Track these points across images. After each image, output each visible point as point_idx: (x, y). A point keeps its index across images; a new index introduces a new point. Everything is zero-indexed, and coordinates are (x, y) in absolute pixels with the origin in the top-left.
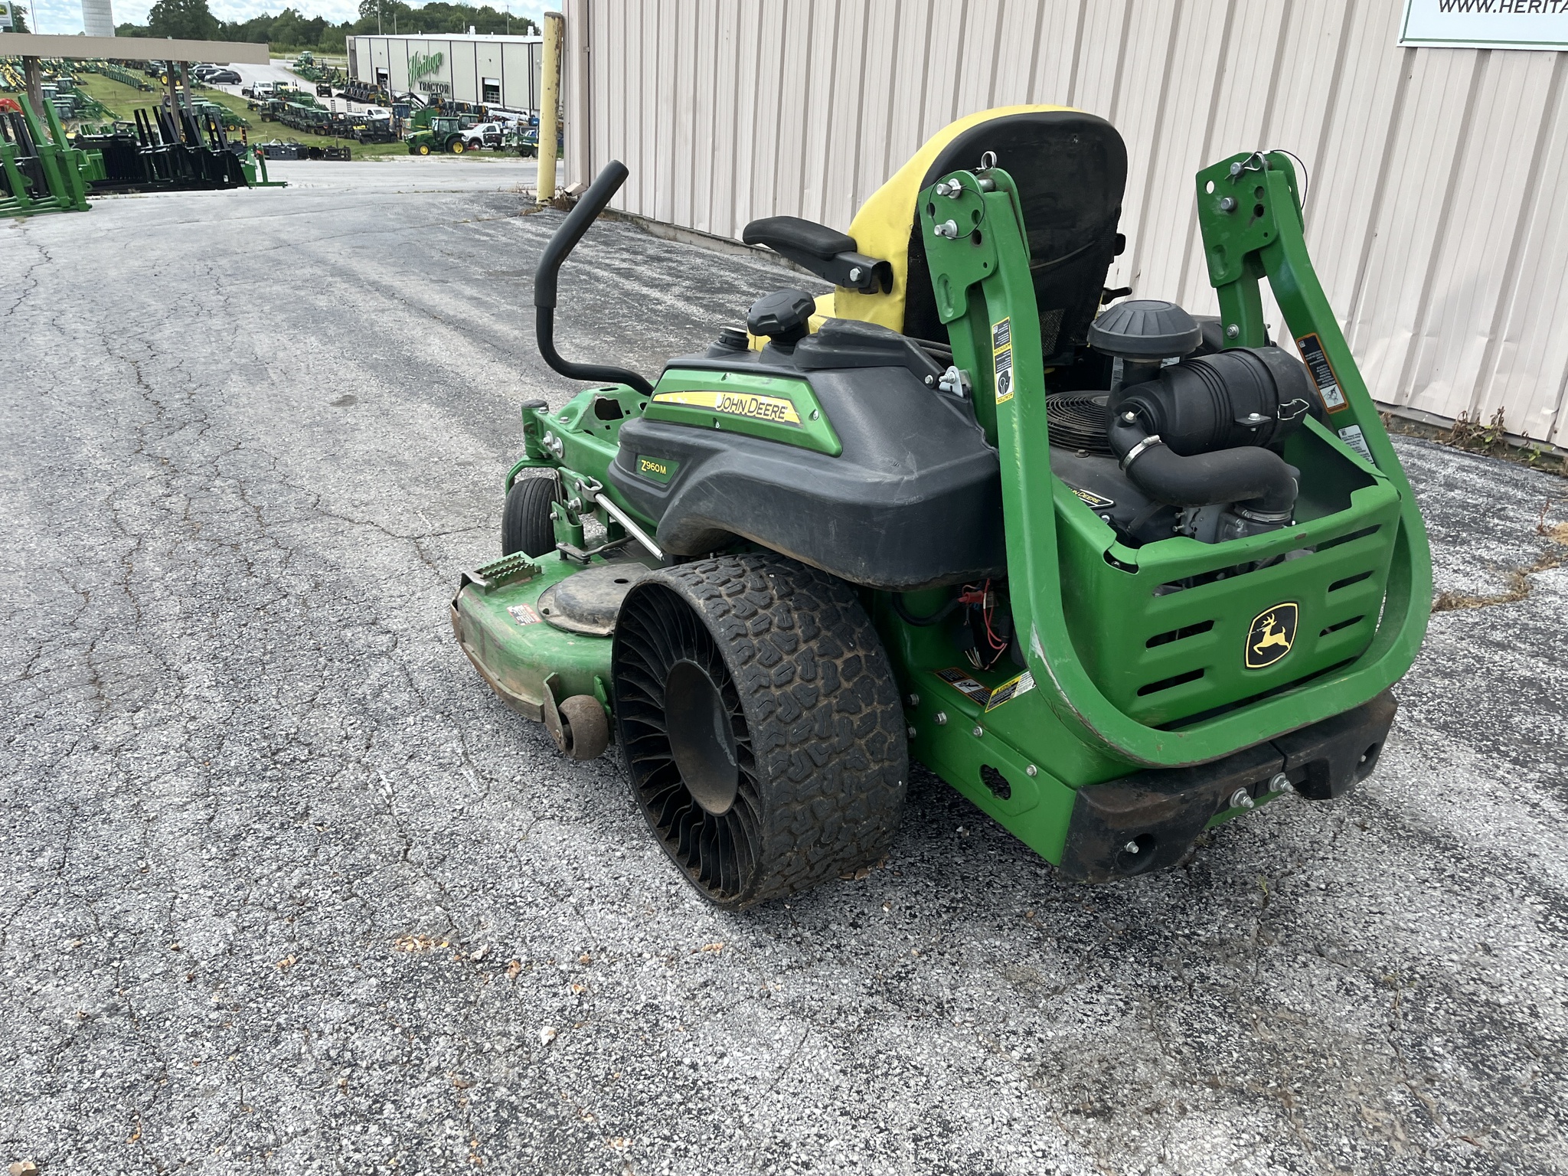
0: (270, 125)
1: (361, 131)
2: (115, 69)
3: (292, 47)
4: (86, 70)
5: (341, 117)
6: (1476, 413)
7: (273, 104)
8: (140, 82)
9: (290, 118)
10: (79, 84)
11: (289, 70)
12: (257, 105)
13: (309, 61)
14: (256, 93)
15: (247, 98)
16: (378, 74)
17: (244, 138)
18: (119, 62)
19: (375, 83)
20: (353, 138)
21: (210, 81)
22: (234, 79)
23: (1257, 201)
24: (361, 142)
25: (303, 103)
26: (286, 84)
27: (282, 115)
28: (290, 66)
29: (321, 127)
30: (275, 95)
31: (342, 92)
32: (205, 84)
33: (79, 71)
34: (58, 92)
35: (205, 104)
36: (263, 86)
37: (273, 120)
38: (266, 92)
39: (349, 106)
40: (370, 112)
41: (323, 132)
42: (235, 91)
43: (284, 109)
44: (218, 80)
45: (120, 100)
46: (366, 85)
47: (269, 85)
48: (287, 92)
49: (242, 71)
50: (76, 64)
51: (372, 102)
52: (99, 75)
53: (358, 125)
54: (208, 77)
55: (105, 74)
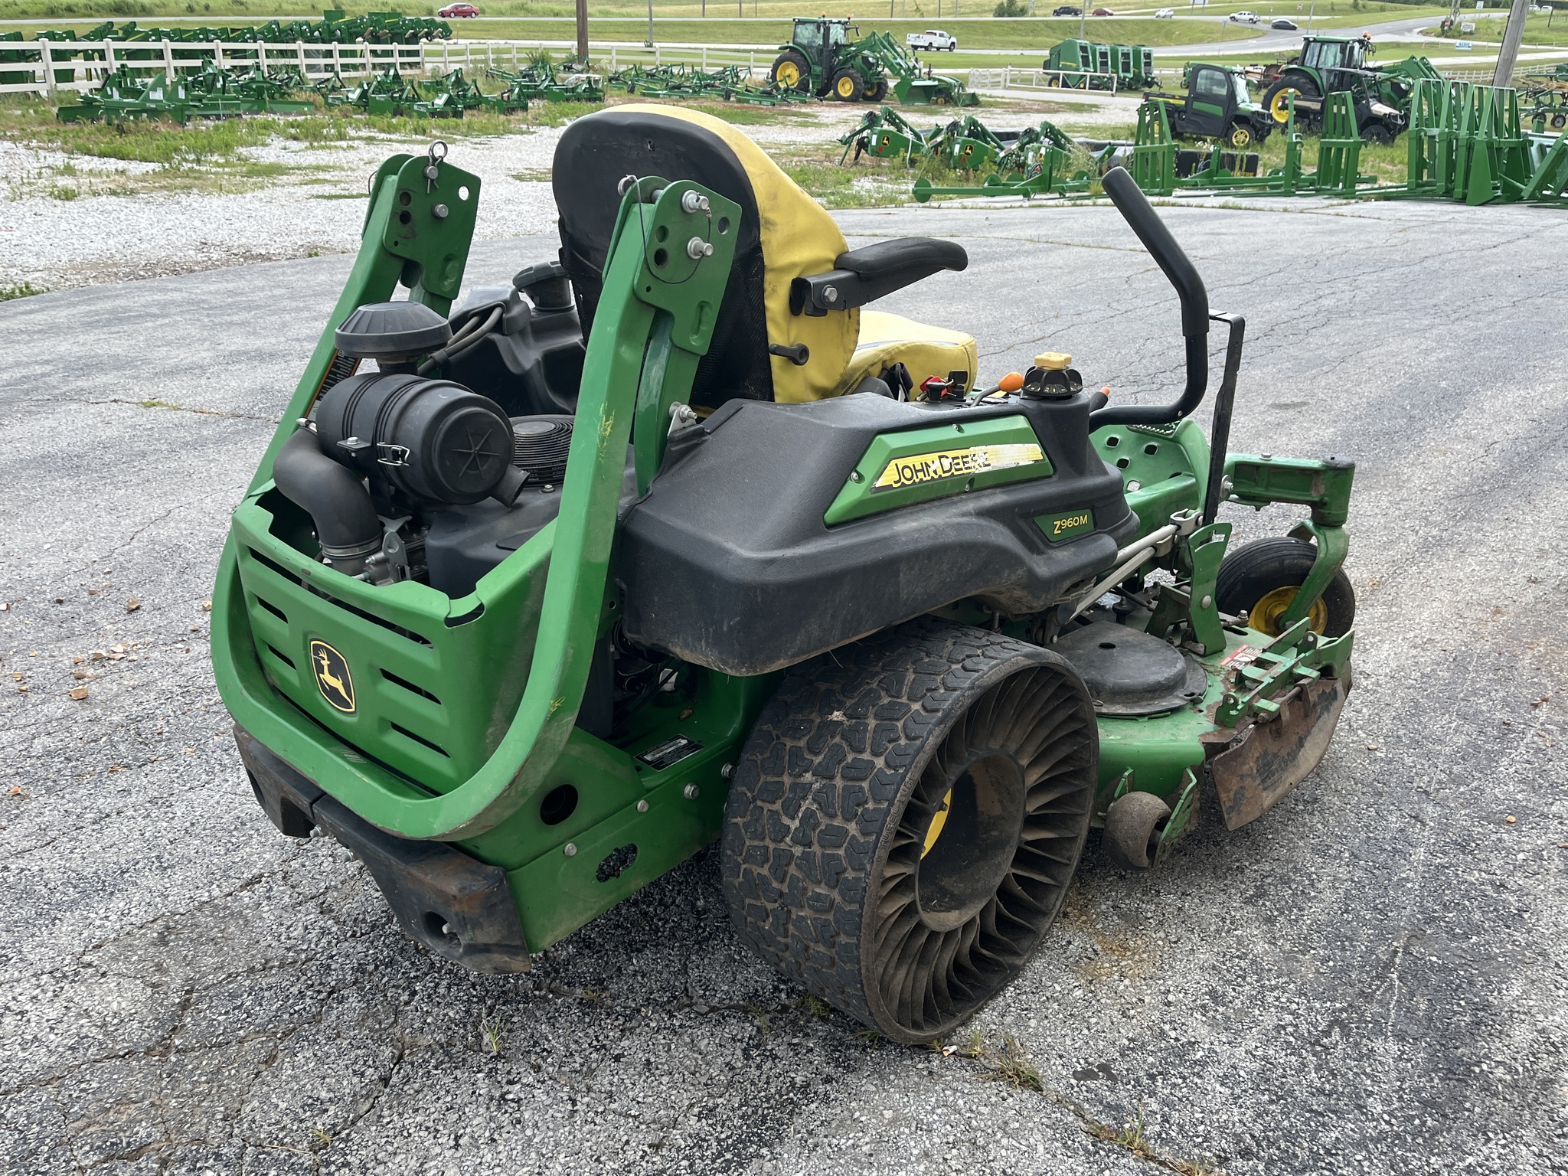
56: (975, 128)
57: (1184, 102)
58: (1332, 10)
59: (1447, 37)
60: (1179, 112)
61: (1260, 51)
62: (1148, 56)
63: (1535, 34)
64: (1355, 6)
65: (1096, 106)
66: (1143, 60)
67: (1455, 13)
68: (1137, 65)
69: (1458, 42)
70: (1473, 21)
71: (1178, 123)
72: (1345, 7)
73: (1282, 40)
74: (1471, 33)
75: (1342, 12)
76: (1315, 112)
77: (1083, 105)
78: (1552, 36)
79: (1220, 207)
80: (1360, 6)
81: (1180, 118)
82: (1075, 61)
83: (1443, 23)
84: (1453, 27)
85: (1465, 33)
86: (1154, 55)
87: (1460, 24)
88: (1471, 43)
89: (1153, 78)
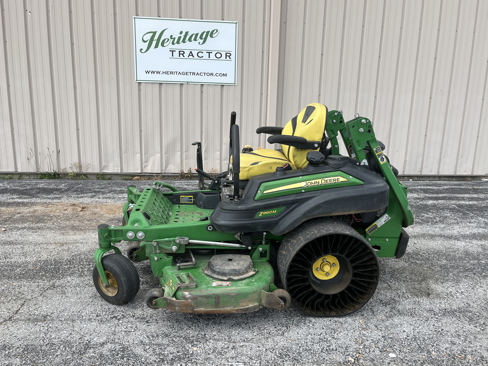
6: (183, 170)
23: (340, 120)
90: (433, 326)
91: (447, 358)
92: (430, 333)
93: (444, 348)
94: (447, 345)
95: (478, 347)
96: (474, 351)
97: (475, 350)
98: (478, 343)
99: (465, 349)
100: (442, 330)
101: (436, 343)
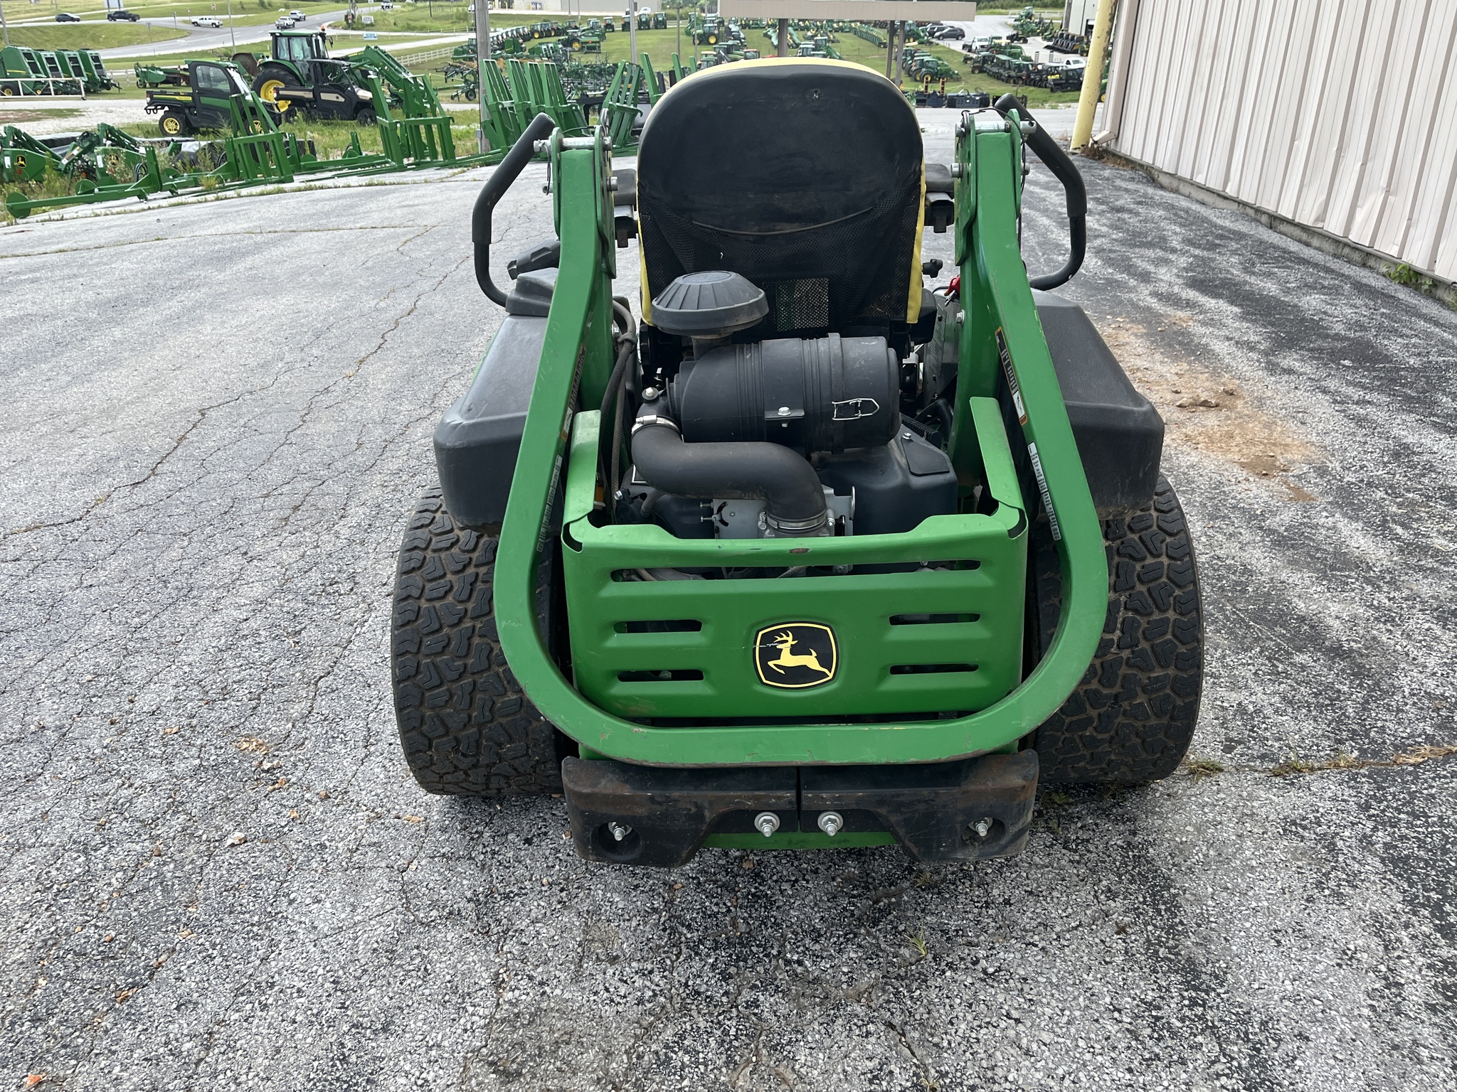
0: (978, 76)
1: (1054, 80)
2: (865, 28)
3: (1019, 3)
4: (841, 30)
5: (1040, 67)
7: (984, 57)
8: (879, 39)
9: (995, 70)
10: (833, 42)
11: (1010, 25)
12: (971, 59)
13: (1029, 16)
14: (974, 48)
15: (965, 52)
16: (1087, 25)
17: (943, 89)
18: (868, 23)
19: (1083, 34)
20: (1046, 87)
21: (938, 38)
22: (957, 34)
24: (1052, 90)
25: (1011, 55)
26: (1000, 38)
27: (989, 67)
28: (1011, 22)
29: (1020, 78)
30: (989, 48)
31: (1051, 43)
32: (934, 40)
33: (836, 31)
34: (813, 50)
35: (926, 59)
36: (981, 40)
37: (981, 71)
38: (982, 47)
39: (1051, 57)
40: (1068, 63)
41: (1021, 82)
42: (956, 46)
43: (992, 62)
44: (944, 37)
45: (862, 56)
46: (1073, 37)
47: (986, 40)
48: (1000, 46)
49: (968, 27)
50: (835, 25)
51: (1075, 52)
52: (851, 34)
53: (1053, 74)
54: (937, 34)
55: (855, 33)
56: (19, 137)
57: (190, 98)
58: (243, 9)
59: (353, 29)
60: (189, 108)
61: (194, 49)
62: (96, 59)
63: (423, 23)
64: (262, 4)
65: (77, 110)
66: (93, 64)
67: (353, 7)
68: (88, 68)
69: (364, 33)
70: (370, 14)
71: (192, 118)
72: (253, 6)
73: (210, 39)
74: (372, 25)
75: (251, 10)
76: (308, 100)
77: (61, 111)
78: (437, 24)
79: (367, 185)
80: (266, 4)
81: (191, 113)
82: (24, 68)
83: (346, 17)
84: (356, 20)
85: (367, 25)
86: (102, 58)
87: (360, 17)
88: (376, 33)
89: (109, 80)
90: (299, 991)
91: (143, 958)
92: (273, 964)
93: (185, 972)
94: (190, 983)
95: (117, 1069)
96: (113, 1048)
97: (114, 1053)
98: (134, 1084)
99: (140, 1027)
100: (264, 1007)
101: (218, 960)
